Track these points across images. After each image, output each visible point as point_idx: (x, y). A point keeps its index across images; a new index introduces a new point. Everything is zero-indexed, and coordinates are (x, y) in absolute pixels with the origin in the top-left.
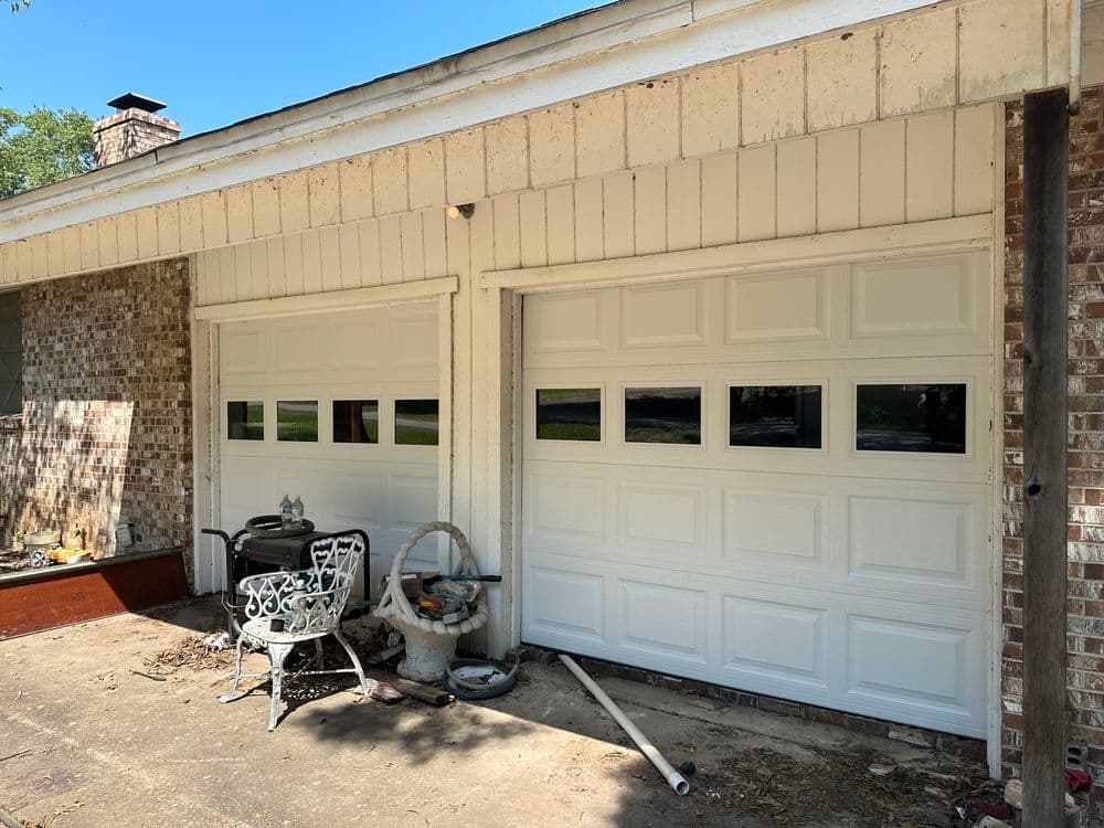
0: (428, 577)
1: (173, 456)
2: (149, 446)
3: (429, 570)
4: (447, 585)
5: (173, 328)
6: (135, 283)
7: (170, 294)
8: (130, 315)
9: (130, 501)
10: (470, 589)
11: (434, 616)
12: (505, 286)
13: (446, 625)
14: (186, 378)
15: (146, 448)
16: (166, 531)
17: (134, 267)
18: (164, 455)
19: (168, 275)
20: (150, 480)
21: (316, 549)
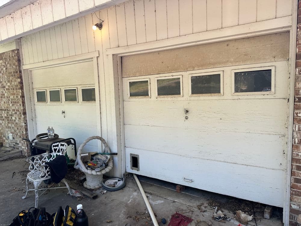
0: (93, 154)
1: (20, 113)
2: (14, 110)
3: (94, 151)
4: (99, 157)
5: (17, 72)
6: (5, 58)
7: (14, 61)
8: (4, 69)
9: (10, 127)
10: (107, 158)
11: (92, 169)
12: (114, 53)
13: (96, 172)
14: (22, 88)
15: (13, 111)
16: (21, 136)
17: (4, 53)
18: (18, 113)
19: (13, 55)
20: (15, 121)
21: (54, 146)
